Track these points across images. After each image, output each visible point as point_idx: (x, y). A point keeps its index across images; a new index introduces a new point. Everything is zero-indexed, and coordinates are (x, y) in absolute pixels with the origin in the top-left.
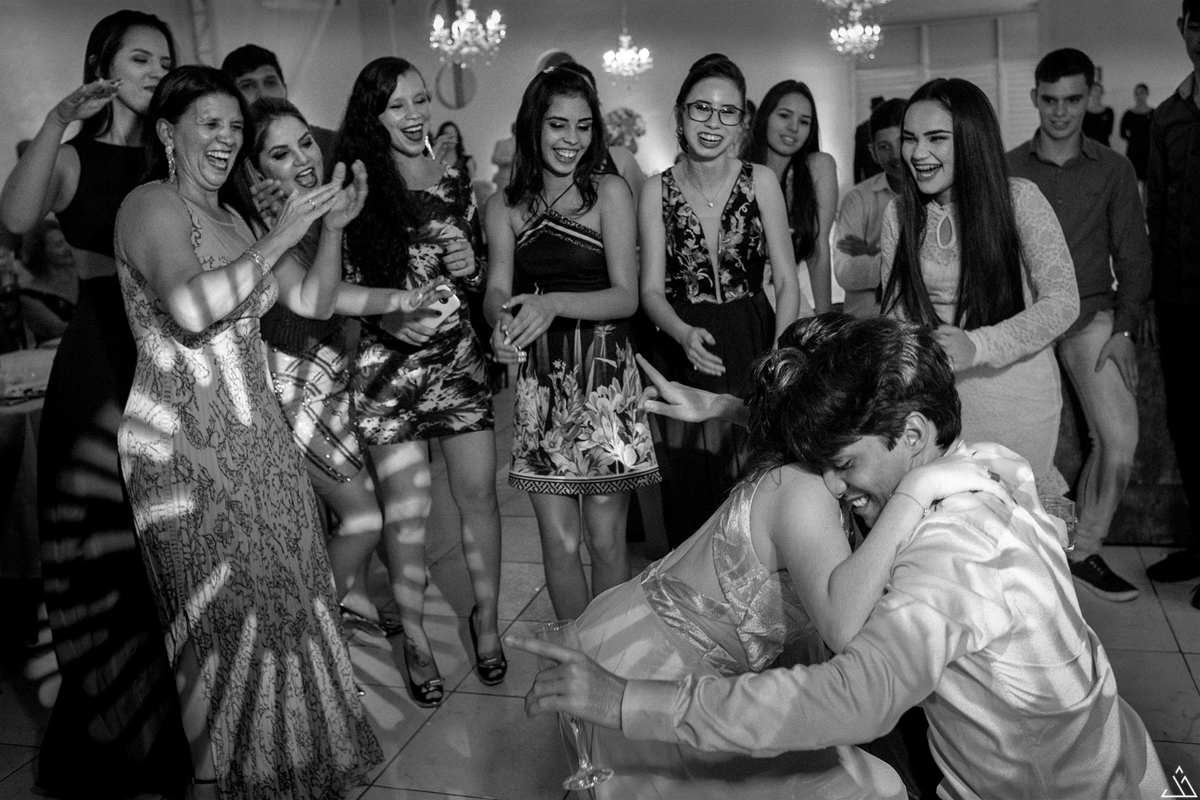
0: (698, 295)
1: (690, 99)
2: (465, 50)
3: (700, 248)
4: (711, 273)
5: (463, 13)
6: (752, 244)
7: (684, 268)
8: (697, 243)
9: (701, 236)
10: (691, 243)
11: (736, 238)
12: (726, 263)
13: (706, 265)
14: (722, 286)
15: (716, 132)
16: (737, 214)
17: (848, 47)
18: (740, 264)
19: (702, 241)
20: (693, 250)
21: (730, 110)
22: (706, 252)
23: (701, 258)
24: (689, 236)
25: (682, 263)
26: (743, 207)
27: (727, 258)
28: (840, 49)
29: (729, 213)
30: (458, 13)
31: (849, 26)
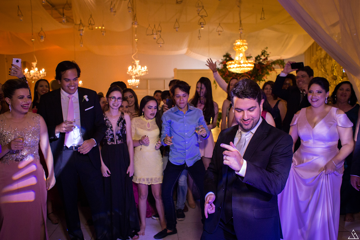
0: (110, 142)
1: (110, 96)
2: (34, 78)
3: (111, 130)
4: (113, 136)
5: (34, 68)
6: (124, 130)
7: (107, 135)
8: (111, 129)
9: (112, 127)
10: (109, 129)
11: (120, 128)
12: (117, 134)
13: (112, 134)
14: (116, 140)
15: (117, 103)
16: (121, 123)
17: (132, 84)
18: (121, 135)
19: (112, 129)
20: (110, 131)
21: (119, 98)
22: (113, 131)
23: (111, 132)
24: (109, 127)
25: (106, 134)
26: (122, 121)
27: (118, 133)
28: (130, 84)
29: (119, 122)
30: (32, 68)
31: (132, 79)
